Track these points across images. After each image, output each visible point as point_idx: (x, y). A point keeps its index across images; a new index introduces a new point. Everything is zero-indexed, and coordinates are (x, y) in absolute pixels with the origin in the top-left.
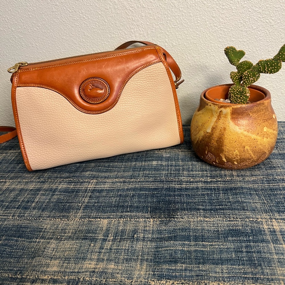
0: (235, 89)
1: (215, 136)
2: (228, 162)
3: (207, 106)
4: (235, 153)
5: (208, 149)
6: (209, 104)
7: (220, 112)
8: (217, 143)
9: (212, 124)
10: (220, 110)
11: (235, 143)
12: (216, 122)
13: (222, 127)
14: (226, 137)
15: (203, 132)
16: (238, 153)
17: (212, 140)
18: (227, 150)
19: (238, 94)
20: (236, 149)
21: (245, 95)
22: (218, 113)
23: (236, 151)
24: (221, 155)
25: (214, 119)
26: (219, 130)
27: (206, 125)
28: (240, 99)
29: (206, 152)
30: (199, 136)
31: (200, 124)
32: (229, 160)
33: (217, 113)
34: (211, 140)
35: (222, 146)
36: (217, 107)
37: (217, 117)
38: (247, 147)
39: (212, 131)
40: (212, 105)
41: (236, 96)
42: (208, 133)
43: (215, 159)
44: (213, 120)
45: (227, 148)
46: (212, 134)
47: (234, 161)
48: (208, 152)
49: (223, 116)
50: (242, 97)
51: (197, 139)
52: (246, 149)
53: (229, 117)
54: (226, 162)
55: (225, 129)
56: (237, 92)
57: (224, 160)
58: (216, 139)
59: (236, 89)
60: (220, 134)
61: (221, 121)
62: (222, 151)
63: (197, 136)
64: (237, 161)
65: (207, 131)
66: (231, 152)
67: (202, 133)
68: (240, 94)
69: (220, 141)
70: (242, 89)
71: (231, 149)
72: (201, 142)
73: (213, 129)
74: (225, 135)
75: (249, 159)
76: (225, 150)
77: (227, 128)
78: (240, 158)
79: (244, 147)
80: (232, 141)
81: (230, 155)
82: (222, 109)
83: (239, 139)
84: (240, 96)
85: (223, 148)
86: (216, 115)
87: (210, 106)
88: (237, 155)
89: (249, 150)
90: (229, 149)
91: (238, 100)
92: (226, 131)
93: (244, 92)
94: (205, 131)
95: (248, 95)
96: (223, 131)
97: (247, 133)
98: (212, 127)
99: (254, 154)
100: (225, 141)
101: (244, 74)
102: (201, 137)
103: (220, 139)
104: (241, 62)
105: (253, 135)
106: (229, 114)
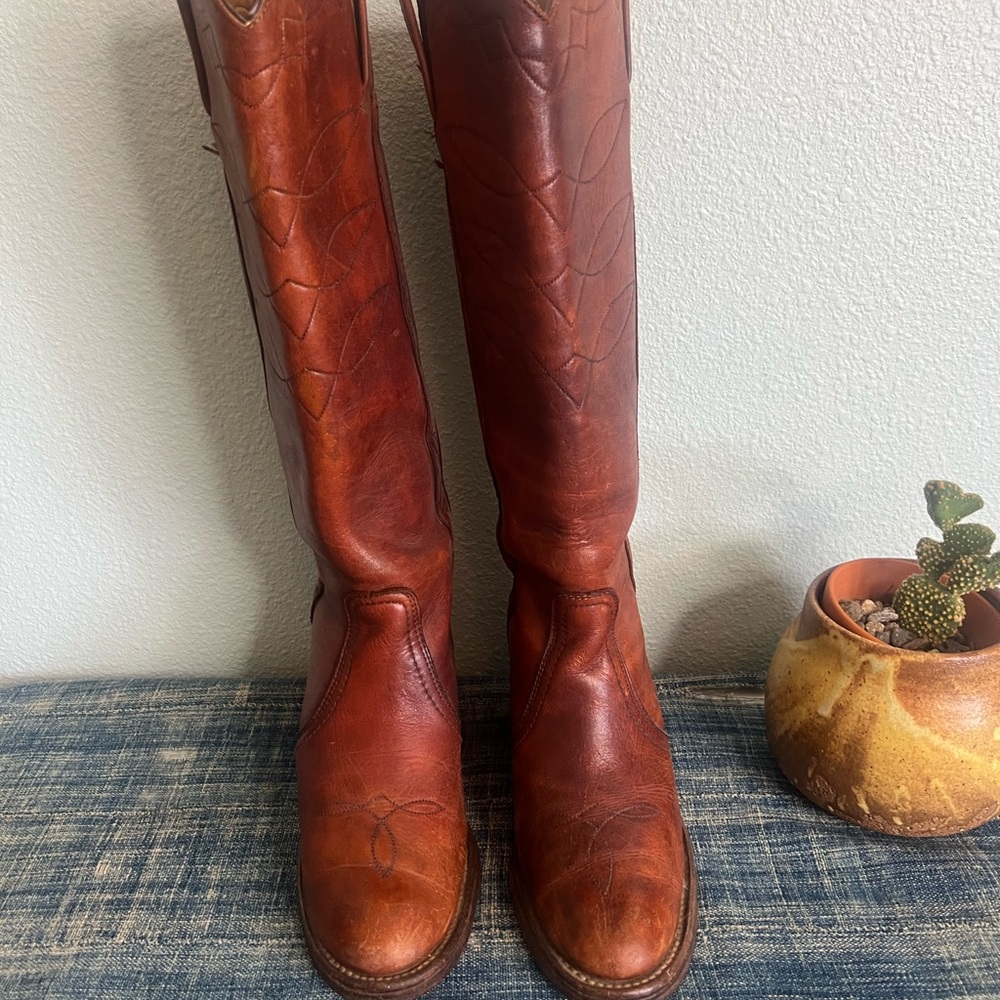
1: (843, 733)
2: (873, 813)
3: (825, 637)
4: (897, 792)
5: (815, 764)
6: (832, 633)
7: (864, 663)
8: (845, 753)
9: (837, 695)
10: (864, 658)
11: (901, 765)
12: (849, 691)
13: (866, 710)
14: (874, 740)
15: (805, 710)
16: (907, 796)
17: (833, 743)
18: (873, 781)
19: (927, 606)
20: (904, 781)
21: (950, 617)
22: (859, 665)
23: (903, 788)
24: (855, 791)
25: (845, 681)
26: (856, 718)
27: (816, 694)
28: (931, 622)
29: (810, 773)
30: (792, 718)
31: (800, 684)
32: (876, 809)
33: (853, 664)
34: (827, 741)
35: (859, 766)
36: (857, 649)
37: (852, 676)
38: (936, 782)
39: (833, 715)
40: (840, 636)
41: (921, 609)
42: (820, 717)
43: (836, 799)
44: (839, 683)
45: (876, 773)
46: (834, 725)
47: (894, 815)
48: (814, 774)
49: (871, 676)
50: (938, 619)
51: (787, 725)
52: (933, 787)
53: (891, 684)
54: (868, 812)
55: (873, 717)
57: (864, 806)
58: (845, 742)
60: (856, 730)
61: (863, 690)
62: (859, 780)
63: (786, 716)
64: (903, 816)
65: (820, 712)
66: (886, 789)
67: (802, 714)
68: (934, 608)
69: (856, 748)
70: (942, 596)
71: (887, 779)
72: (796, 737)
73: (838, 709)
74: (873, 736)
75: (940, 817)
76: (867, 779)
77: (880, 716)
78: (914, 809)
79: (929, 781)
80: (891, 758)
81: (881, 797)
82: (870, 657)
83: (915, 755)
84: (934, 615)
85: (863, 771)
86: (852, 669)
87: (835, 637)
88: (902, 799)
89: (943, 791)
90: (880, 778)
91: (923, 624)
92: (878, 724)
93: (949, 610)
94: (813, 711)
95: (959, 619)
96: (867, 723)
97: (941, 740)
98: (836, 704)
99: (958, 805)
100: (871, 751)
101: (960, 563)
102: (798, 724)
103: (855, 743)
104: (962, 526)
105: (960, 750)
106: (891, 675)
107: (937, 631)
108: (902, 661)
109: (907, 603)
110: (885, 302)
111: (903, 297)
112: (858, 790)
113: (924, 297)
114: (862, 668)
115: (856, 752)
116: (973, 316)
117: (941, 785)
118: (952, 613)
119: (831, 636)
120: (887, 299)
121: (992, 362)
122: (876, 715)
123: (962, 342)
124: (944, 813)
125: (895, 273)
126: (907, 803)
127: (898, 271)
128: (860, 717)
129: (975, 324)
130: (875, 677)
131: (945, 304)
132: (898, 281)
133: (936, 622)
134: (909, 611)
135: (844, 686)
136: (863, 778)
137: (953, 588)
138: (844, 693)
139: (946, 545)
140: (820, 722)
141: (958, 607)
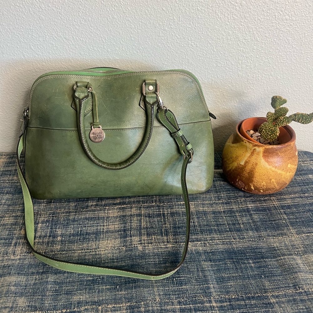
0: (267, 127)
1: (247, 169)
2: (255, 189)
3: (242, 142)
4: (262, 184)
5: (239, 178)
6: (245, 141)
7: (254, 149)
8: (248, 174)
9: (246, 159)
10: (254, 148)
11: (264, 176)
12: (250, 157)
13: (254, 162)
14: (256, 170)
15: (236, 163)
16: (265, 184)
17: (245, 172)
18: (256, 181)
19: (269, 131)
20: (264, 180)
21: (276, 134)
22: (252, 150)
23: (264, 182)
24: (250, 184)
25: (248, 154)
26: (251, 165)
27: (239, 159)
28: (270, 135)
29: (237, 180)
30: (232, 166)
31: (234, 156)
32: (256, 188)
33: (251, 150)
34: (243, 171)
35: (253, 177)
36: (252, 145)
37: (250, 153)
38: (273, 180)
39: (245, 164)
40: (247, 142)
41: (267, 132)
42: (241, 165)
43: (245, 187)
44: (246, 155)
45: (257, 179)
46: (245, 167)
47: (261, 189)
48: (238, 180)
49: (256, 153)
50: (272, 134)
51: (230, 168)
52: (272, 181)
53: (261, 155)
54: (253, 189)
55: (256, 164)
56: (269, 130)
57: (253, 188)
58: (248, 171)
59: (269, 127)
60: (252, 168)
61: (254, 157)
62: (252, 181)
63: (230, 165)
64: (263, 190)
65: (241, 164)
66: (259, 183)
67: (235, 164)
68: (271, 132)
69: (251, 173)
70: (273, 128)
71: (260, 180)
72: (233, 171)
73: (246, 162)
74: (256, 169)
76: (254, 181)
77: (258, 164)
78: (266, 187)
80: (261, 175)
81: (258, 185)
82: (256, 147)
83: (268, 174)
85: (253, 179)
86: (250, 151)
87: (245, 142)
91: (268, 136)
92: (258, 166)
93: (275, 132)
94: (239, 163)
95: (278, 134)
96: (255, 166)
97: (275, 169)
99: (278, 185)
100: (256, 173)
101: (280, 119)
102: (234, 167)
103: (251, 171)
104: (281, 108)
105: (280, 171)
106: (262, 152)
107: (272, 138)
108: (265, 148)
109: (263, 131)
112: (252, 184)
117: (274, 181)
118: (276, 133)
124: (274, 188)
128: (253, 164)
134: (264, 133)
135: (248, 156)
137: (277, 126)
138: (248, 158)
139: (275, 114)
140: (241, 166)
141: (278, 131)
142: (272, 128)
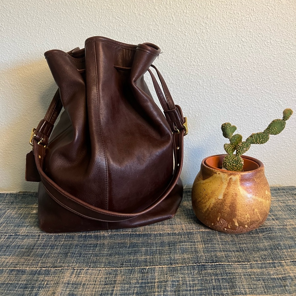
0: (230, 159)
1: (228, 202)
2: (239, 226)
3: (215, 175)
4: (246, 216)
5: (220, 215)
6: (218, 173)
7: (230, 179)
8: (230, 208)
9: (223, 191)
10: (230, 177)
11: (246, 207)
12: (227, 188)
13: (233, 193)
14: (238, 202)
15: (214, 199)
16: (249, 217)
17: (225, 206)
18: (239, 215)
19: (233, 162)
20: (248, 212)
21: (240, 163)
22: (228, 180)
23: (248, 214)
24: (234, 220)
25: (225, 186)
26: (231, 196)
27: (216, 193)
28: (236, 166)
29: (218, 219)
30: (209, 203)
31: (210, 192)
32: (241, 224)
33: (226, 180)
34: (223, 206)
35: (235, 211)
36: (227, 175)
37: (227, 184)
38: (256, 210)
39: (224, 198)
40: (221, 173)
41: (232, 164)
42: (219, 199)
43: (228, 225)
44: (223, 187)
45: (240, 212)
46: (225, 200)
47: (245, 224)
48: (220, 219)
49: (233, 182)
50: (238, 165)
51: (208, 207)
52: (255, 212)
53: (239, 183)
54: (238, 226)
55: (236, 195)
56: (233, 161)
57: (237, 224)
58: (229, 205)
59: (231, 159)
60: (232, 200)
61: (231, 187)
62: (235, 216)
63: (207, 204)
64: (248, 224)
65: (219, 198)
66: (243, 216)
67: (213, 201)
68: (235, 162)
69: (233, 206)
71: (243, 213)
72: (212, 209)
73: (225, 195)
74: (237, 200)
75: (257, 221)
76: (237, 215)
77: (238, 194)
78: (251, 220)
79: (254, 210)
80: (243, 206)
81: (242, 219)
82: (231, 176)
83: (250, 203)
84: (236, 164)
85: (236, 212)
86: (226, 182)
87: (219, 174)
88: (248, 218)
89: (258, 213)
90: (241, 213)
91: (234, 168)
92: (238, 196)
93: (239, 161)
94: (216, 198)
95: (243, 163)
96: (235, 197)
97: (255, 197)
98: (224, 194)
99: (261, 216)
100: (238, 205)
101: (239, 145)
102: (212, 204)
103: (232, 204)
104: (234, 136)
105: (260, 199)
106: (238, 181)
107: (238, 168)
109: (227, 164)
110: (169, 82)
111: (173, 81)
112: (235, 219)
113: (179, 81)
114: (229, 180)
115: (233, 207)
116: (192, 86)
117: (257, 211)
119: (217, 174)
120: (169, 81)
121: (198, 98)
122: (237, 194)
123: (190, 93)
124: (258, 220)
125: (170, 74)
126: (249, 219)
127: (171, 74)
128: (232, 196)
129: (193, 88)
130: (234, 182)
131: (184, 82)
132: (172, 76)
133: (237, 166)
134: (228, 166)
135: (225, 188)
136: (236, 215)
138: (226, 190)
139: (232, 144)
140: (220, 201)
141: (241, 159)
142: (235, 159)
